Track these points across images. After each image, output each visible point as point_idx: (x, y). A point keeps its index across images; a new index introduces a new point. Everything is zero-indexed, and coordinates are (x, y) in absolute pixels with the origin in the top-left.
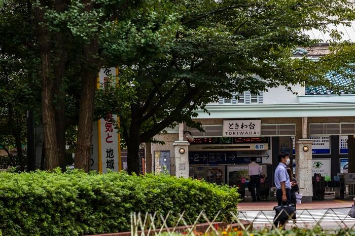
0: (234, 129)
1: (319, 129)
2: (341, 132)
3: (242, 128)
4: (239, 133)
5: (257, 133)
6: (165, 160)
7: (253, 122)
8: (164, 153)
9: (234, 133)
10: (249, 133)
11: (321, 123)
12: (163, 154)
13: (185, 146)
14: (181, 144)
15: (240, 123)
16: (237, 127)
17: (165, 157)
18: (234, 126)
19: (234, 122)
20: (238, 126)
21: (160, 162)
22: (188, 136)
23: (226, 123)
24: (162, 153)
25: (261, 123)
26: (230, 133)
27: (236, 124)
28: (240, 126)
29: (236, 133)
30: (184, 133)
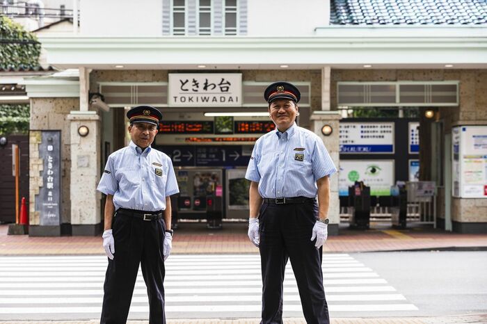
0: (191, 91)
1: (356, 94)
2: (398, 100)
3: (205, 88)
4: (200, 99)
5: (234, 99)
6: (50, 148)
7: (227, 77)
8: (48, 134)
9: (190, 99)
10: (218, 99)
11: (360, 81)
12: (46, 136)
13: (90, 120)
14: (82, 117)
15: (201, 78)
16: (195, 88)
17: (51, 142)
18: (189, 86)
19: (190, 77)
20: (197, 85)
21: (40, 152)
22: (97, 102)
23: (174, 79)
24: (44, 134)
25: (244, 79)
26: (183, 99)
27: (194, 81)
28: (202, 85)
29: (194, 99)
30: (91, 96)
